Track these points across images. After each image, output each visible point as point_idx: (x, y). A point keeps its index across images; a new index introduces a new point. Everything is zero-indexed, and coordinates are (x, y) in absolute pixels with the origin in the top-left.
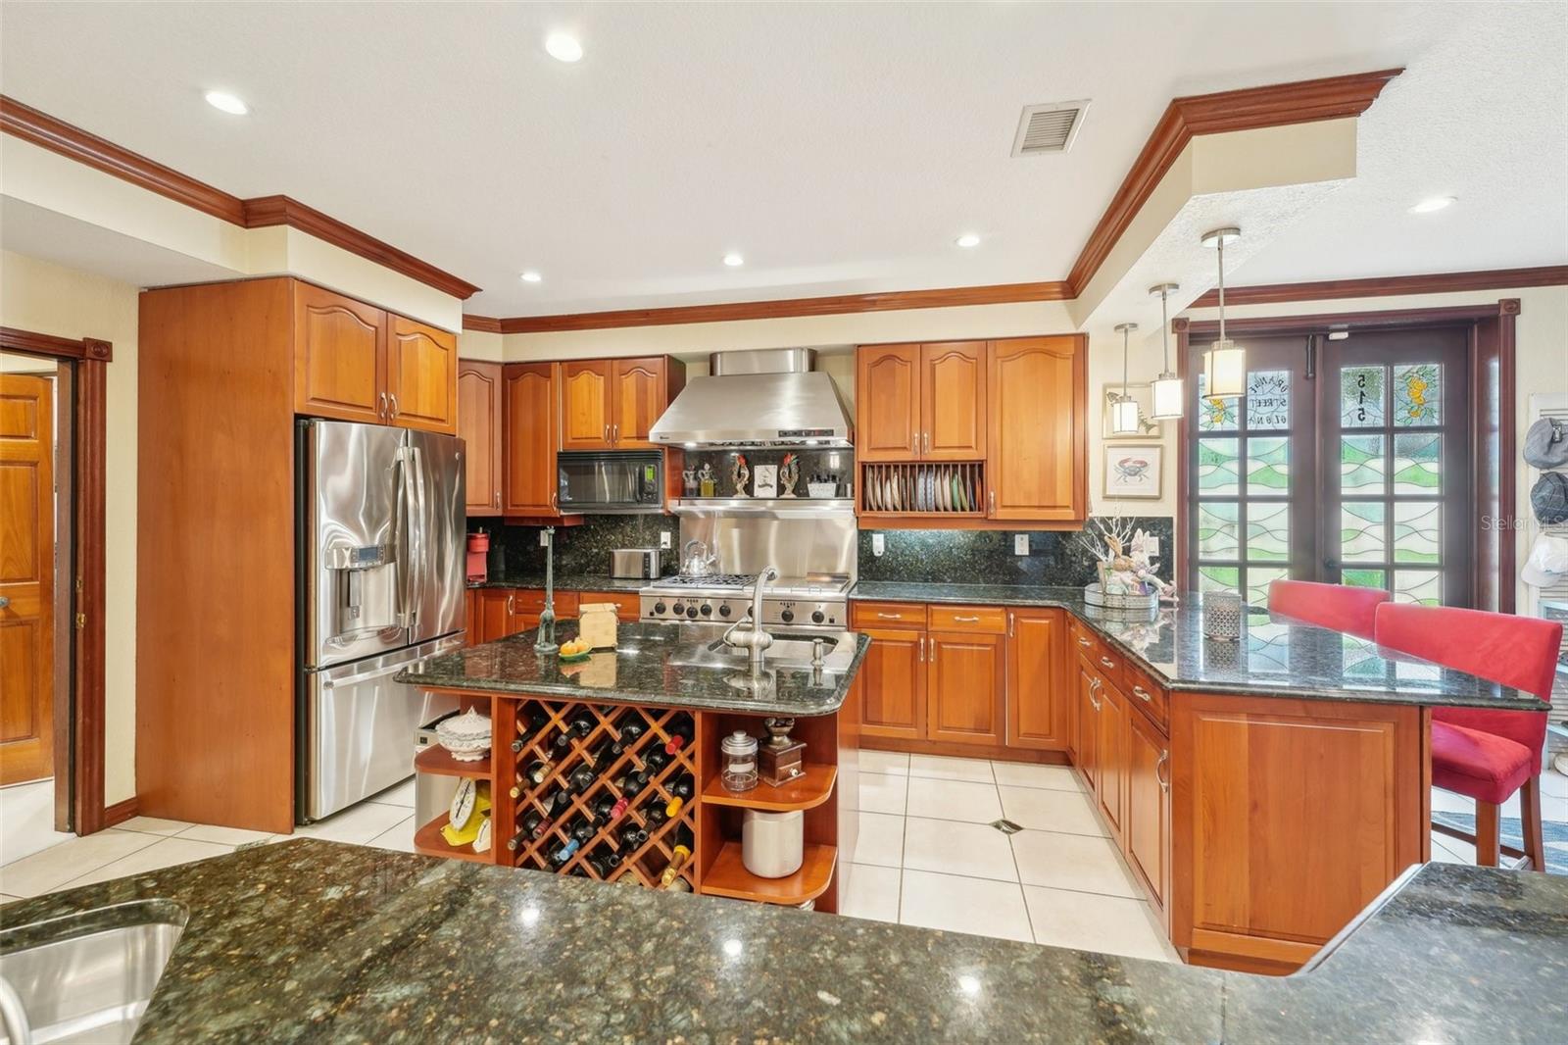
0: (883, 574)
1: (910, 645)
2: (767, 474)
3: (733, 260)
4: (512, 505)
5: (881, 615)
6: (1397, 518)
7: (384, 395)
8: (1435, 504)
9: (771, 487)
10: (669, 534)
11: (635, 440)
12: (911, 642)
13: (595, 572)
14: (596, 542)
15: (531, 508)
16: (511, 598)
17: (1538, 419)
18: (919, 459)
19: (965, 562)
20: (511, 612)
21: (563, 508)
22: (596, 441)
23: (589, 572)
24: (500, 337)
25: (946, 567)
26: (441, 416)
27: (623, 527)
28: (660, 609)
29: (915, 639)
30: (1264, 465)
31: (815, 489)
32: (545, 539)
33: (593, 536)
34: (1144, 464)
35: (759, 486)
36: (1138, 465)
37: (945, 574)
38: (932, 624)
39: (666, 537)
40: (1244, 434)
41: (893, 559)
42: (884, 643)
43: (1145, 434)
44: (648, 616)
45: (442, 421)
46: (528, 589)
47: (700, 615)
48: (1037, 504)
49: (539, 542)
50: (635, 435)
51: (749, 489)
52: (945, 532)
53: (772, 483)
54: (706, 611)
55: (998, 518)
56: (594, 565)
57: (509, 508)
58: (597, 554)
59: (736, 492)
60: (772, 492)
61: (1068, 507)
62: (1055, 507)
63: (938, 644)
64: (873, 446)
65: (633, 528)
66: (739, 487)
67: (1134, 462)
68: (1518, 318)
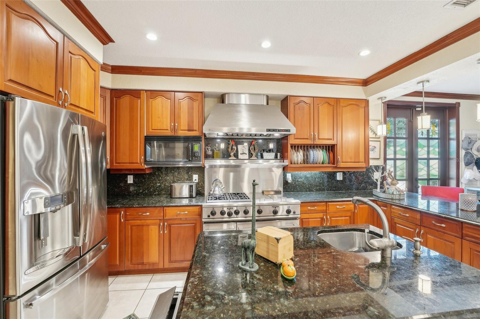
0: (291, 189)
1: (320, 219)
2: (244, 149)
3: (266, 44)
4: (117, 163)
5: (309, 208)
6: (431, 164)
7: (61, 89)
8: (437, 161)
9: (246, 154)
10: (197, 176)
11: (187, 132)
12: (320, 218)
13: (159, 194)
14: (159, 180)
15: (128, 164)
16: (122, 213)
17: (465, 136)
18: (313, 143)
19: (320, 183)
20: (122, 220)
21: (146, 164)
22: (166, 131)
23: (156, 195)
24: (110, 75)
25: (314, 186)
26: (93, 111)
27: (174, 173)
28: (213, 213)
29: (322, 216)
30: (400, 148)
31: (265, 155)
32: (130, 180)
33: (157, 178)
34: (375, 147)
35: (241, 154)
36: (373, 148)
37: (313, 188)
38: (328, 210)
39: (195, 177)
40: (395, 138)
41: (294, 183)
42: (310, 220)
43: (375, 137)
44: (207, 217)
45: (92, 112)
46: (134, 207)
47: (234, 215)
48: (354, 161)
49: (127, 181)
50: (187, 129)
51: (236, 156)
52: (313, 172)
53: (246, 153)
54: (237, 213)
55: (341, 167)
56: (158, 191)
57: (114, 164)
58: (160, 186)
59: (230, 156)
60: (247, 157)
61: (363, 162)
62: (359, 162)
63: (330, 218)
64: (295, 138)
65: (179, 173)
66: (232, 154)
67: (372, 146)
68: (460, 107)
